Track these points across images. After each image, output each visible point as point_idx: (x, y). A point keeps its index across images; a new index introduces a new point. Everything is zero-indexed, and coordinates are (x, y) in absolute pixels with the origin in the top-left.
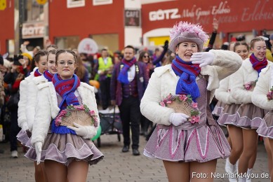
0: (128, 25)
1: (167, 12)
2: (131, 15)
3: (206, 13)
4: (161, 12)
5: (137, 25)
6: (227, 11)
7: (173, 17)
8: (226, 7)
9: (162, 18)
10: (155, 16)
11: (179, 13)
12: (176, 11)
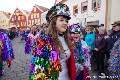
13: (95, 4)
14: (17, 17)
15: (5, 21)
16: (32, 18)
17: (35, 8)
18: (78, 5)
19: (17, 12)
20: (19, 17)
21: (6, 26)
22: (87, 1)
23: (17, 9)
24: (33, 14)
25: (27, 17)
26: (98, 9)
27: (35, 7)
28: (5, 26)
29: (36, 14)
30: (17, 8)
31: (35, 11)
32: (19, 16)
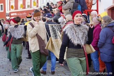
0: (6, 16)
1: (14, 14)
2: (7, 14)
3: (22, 14)
4: (13, 14)
5: (8, 16)
6: (26, 14)
7: (16, 15)
8: (25, 13)
9: (13, 15)
10: (12, 14)
11: (17, 14)
12: (16, 13)
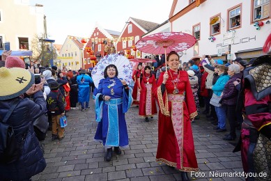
13: (259, 10)
14: (96, 46)
15: (74, 55)
16: (124, 46)
17: (131, 25)
18: (220, 15)
19: (97, 36)
20: (100, 46)
21: (77, 63)
22: (240, 6)
23: (96, 30)
24: (126, 38)
25: (115, 44)
26: (265, 22)
27: (130, 23)
28: (74, 64)
29: (131, 38)
30: (96, 28)
31: (130, 31)
32: (99, 43)
